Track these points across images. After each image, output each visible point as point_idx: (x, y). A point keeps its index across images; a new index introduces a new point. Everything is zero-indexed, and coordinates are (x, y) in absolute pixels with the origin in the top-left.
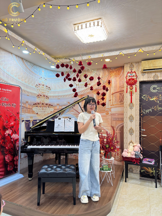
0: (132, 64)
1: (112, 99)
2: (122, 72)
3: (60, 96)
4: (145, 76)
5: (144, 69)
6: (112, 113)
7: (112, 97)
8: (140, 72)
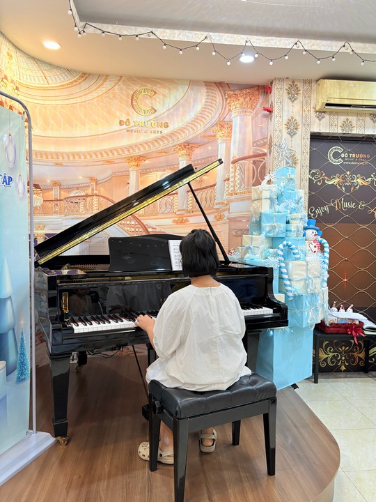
0: (293, 82)
1: (231, 175)
2: (261, 100)
3: (62, 154)
4: (323, 120)
5: (328, 102)
6: (232, 215)
7: (231, 170)
8: (312, 110)
